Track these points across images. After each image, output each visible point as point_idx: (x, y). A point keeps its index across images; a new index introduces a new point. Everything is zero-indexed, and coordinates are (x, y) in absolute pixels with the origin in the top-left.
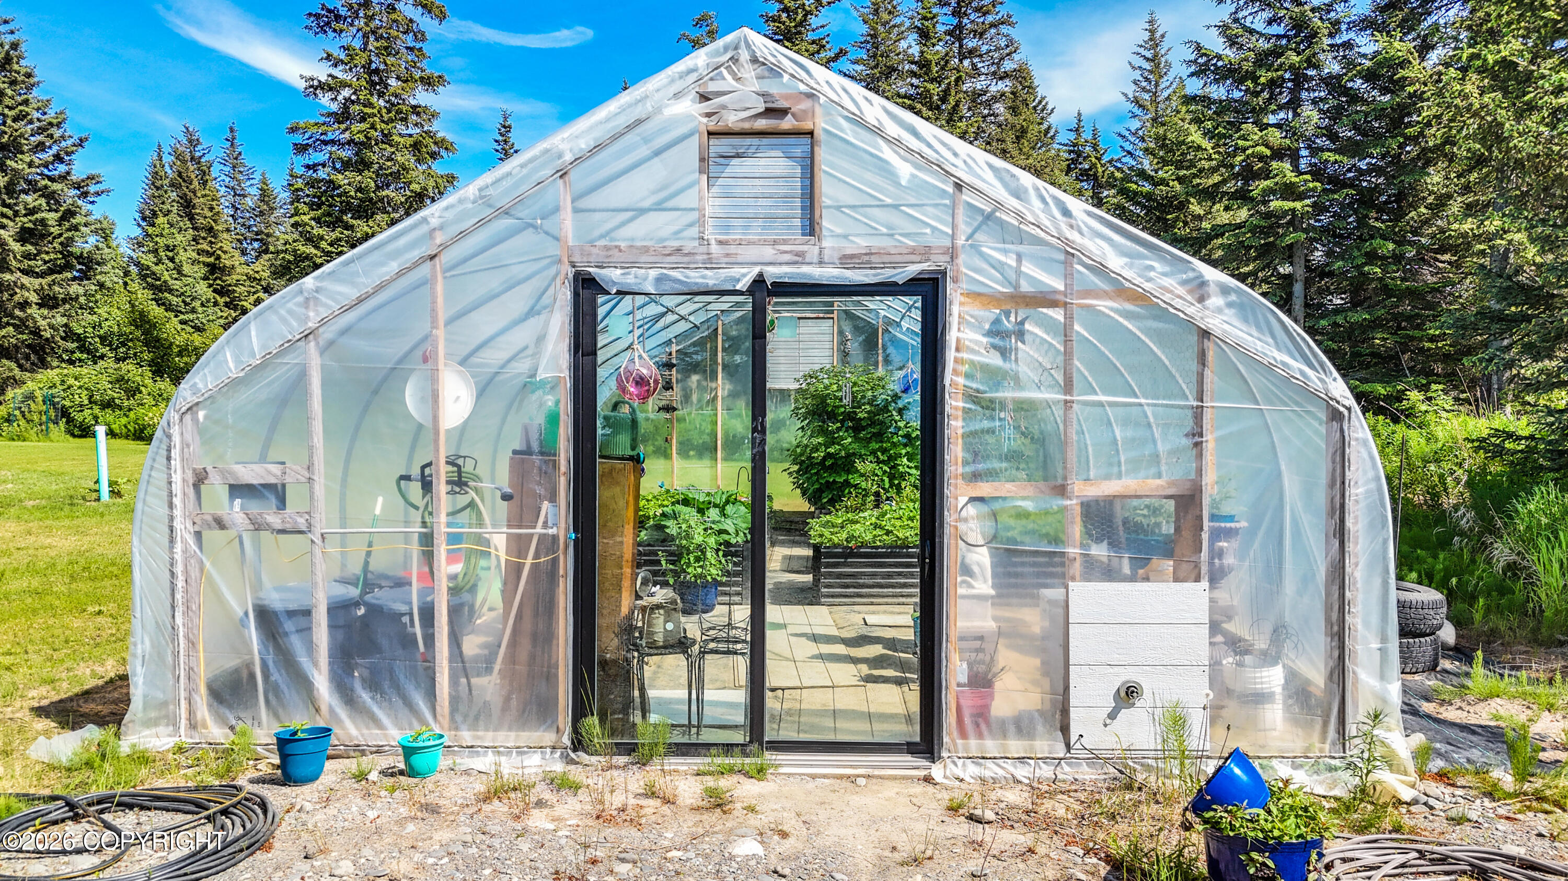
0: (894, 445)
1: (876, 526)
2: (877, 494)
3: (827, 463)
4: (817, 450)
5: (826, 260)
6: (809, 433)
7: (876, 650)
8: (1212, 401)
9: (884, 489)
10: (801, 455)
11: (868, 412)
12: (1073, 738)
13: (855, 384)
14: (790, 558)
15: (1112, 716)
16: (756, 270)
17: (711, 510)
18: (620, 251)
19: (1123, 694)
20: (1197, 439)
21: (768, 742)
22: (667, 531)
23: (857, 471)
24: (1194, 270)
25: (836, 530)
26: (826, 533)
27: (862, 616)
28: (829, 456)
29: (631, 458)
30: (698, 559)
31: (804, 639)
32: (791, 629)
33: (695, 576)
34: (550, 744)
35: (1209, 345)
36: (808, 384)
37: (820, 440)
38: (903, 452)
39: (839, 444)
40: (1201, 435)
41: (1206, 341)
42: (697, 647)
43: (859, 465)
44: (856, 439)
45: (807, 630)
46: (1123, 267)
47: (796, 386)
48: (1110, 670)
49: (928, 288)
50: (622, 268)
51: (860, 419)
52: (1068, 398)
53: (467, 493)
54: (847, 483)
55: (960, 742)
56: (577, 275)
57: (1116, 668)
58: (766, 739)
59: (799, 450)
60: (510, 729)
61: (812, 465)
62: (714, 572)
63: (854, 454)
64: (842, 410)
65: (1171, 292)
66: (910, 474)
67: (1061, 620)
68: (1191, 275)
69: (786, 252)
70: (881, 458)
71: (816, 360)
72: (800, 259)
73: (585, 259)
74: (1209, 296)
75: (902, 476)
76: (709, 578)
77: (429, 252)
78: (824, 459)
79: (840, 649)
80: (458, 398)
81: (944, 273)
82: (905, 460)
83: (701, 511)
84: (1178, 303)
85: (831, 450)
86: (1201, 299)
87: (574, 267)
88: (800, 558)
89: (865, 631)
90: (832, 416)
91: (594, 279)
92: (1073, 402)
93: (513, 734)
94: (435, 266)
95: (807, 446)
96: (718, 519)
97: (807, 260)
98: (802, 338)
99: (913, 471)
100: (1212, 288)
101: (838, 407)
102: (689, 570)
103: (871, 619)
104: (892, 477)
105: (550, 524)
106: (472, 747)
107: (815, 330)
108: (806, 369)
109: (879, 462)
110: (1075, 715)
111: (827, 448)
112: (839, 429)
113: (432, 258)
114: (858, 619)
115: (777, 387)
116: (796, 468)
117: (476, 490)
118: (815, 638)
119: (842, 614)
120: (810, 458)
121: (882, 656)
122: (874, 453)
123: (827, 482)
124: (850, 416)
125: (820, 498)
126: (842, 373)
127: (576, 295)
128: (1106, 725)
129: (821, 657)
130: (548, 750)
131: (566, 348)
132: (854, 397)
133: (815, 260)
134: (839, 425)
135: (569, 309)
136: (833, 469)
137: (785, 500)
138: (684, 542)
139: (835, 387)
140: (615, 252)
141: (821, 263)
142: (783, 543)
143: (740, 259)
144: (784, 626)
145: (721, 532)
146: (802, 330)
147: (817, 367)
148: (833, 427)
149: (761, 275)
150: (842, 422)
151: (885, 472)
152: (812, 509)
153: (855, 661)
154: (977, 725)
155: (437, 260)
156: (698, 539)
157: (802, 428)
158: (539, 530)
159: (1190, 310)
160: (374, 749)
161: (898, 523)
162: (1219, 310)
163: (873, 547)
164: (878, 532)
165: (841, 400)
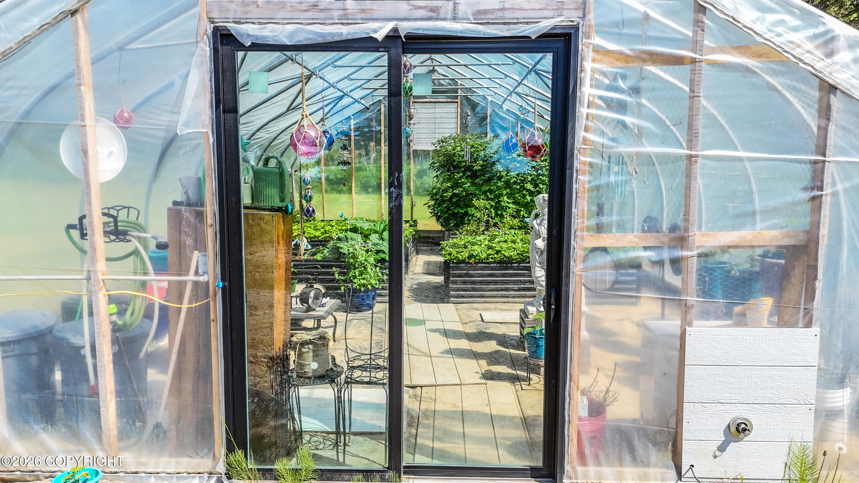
0: (499, 188)
1: (490, 248)
2: (487, 222)
3: (454, 200)
4: (447, 191)
5: (460, 15)
6: (441, 179)
7: (491, 346)
8: (834, 156)
9: (491, 218)
10: (436, 194)
11: (481, 166)
12: (685, 468)
13: (472, 146)
14: (428, 263)
15: (722, 448)
16: (390, 25)
17: (373, 235)
18: (258, 6)
19: (733, 429)
20: (817, 193)
21: (405, 467)
22: (341, 250)
23: (474, 205)
24: (824, 24)
25: (460, 250)
26: (454, 253)
27: (479, 312)
28: (455, 195)
29: (279, 210)
30: (361, 274)
31: (437, 334)
32: (430, 325)
33: (359, 285)
34: (207, 470)
35: (836, 101)
36: (441, 147)
37: (449, 184)
38: (505, 192)
39: (461, 187)
40: (821, 188)
41: (832, 96)
42: (343, 376)
43: (475, 202)
44: (473, 184)
45: (440, 326)
46: (754, 22)
47: (433, 148)
48: (721, 407)
49: (560, 44)
50: (260, 24)
51: (476, 170)
52: (693, 153)
53: (129, 241)
54: (466, 214)
55: (579, 469)
56: (216, 29)
57: (727, 407)
58: (404, 464)
59: (435, 191)
60: (170, 456)
61: (443, 201)
62: (373, 282)
63: (471, 194)
64: (464, 164)
65: (799, 46)
66: (509, 208)
67: (676, 362)
68: (822, 29)
69: (421, 8)
70: (490, 196)
71: (446, 130)
72: (434, 15)
73: (223, 16)
74: (838, 51)
75: (505, 209)
76: (370, 287)
77: (69, 7)
78: (451, 197)
79: (464, 344)
80: (111, 153)
81: (576, 28)
82: (505, 198)
83: (366, 237)
84: (806, 58)
85: (456, 191)
86: (830, 54)
87: (213, 22)
88: (435, 263)
89: (482, 327)
90: (457, 167)
91: (232, 35)
92: (697, 156)
93: (173, 460)
94: (76, 22)
95: (439, 188)
96: (377, 241)
97: (442, 16)
98: (437, 115)
99: (511, 205)
100: (841, 43)
101: (460, 162)
102: (355, 281)
103: (487, 316)
104: (496, 209)
105: (201, 271)
106: (136, 473)
107: (446, 110)
108: (440, 137)
109: (488, 199)
110: (686, 447)
111: (453, 190)
112: (461, 177)
113: (74, 13)
114: (475, 315)
115: (421, 148)
116: (433, 203)
117: (139, 239)
118: (446, 333)
119: (465, 311)
120: (442, 196)
121: (497, 352)
122: (485, 193)
123: (454, 213)
124: (469, 168)
125: (449, 224)
126: (464, 140)
127: (215, 50)
128: (715, 457)
129: (451, 352)
130: (206, 475)
131: (207, 105)
132: (472, 155)
133: (449, 16)
134: (461, 174)
135: (208, 65)
136: (457, 205)
137: (425, 222)
138: (352, 260)
139: (459, 149)
140: (253, 8)
141: (455, 19)
142: (425, 252)
143: (375, 15)
144: (422, 322)
145: (378, 252)
146: (437, 110)
147: (447, 135)
148: (457, 176)
149: (395, 30)
150: (463, 173)
151: (492, 206)
152: (443, 229)
153: (476, 356)
154: (597, 456)
155: (78, 16)
156: (361, 259)
157: (437, 176)
158: (191, 277)
159: (819, 65)
160: (48, 474)
161: (504, 245)
162: (846, 66)
163: (486, 263)
164: (490, 251)
165: (463, 157)
